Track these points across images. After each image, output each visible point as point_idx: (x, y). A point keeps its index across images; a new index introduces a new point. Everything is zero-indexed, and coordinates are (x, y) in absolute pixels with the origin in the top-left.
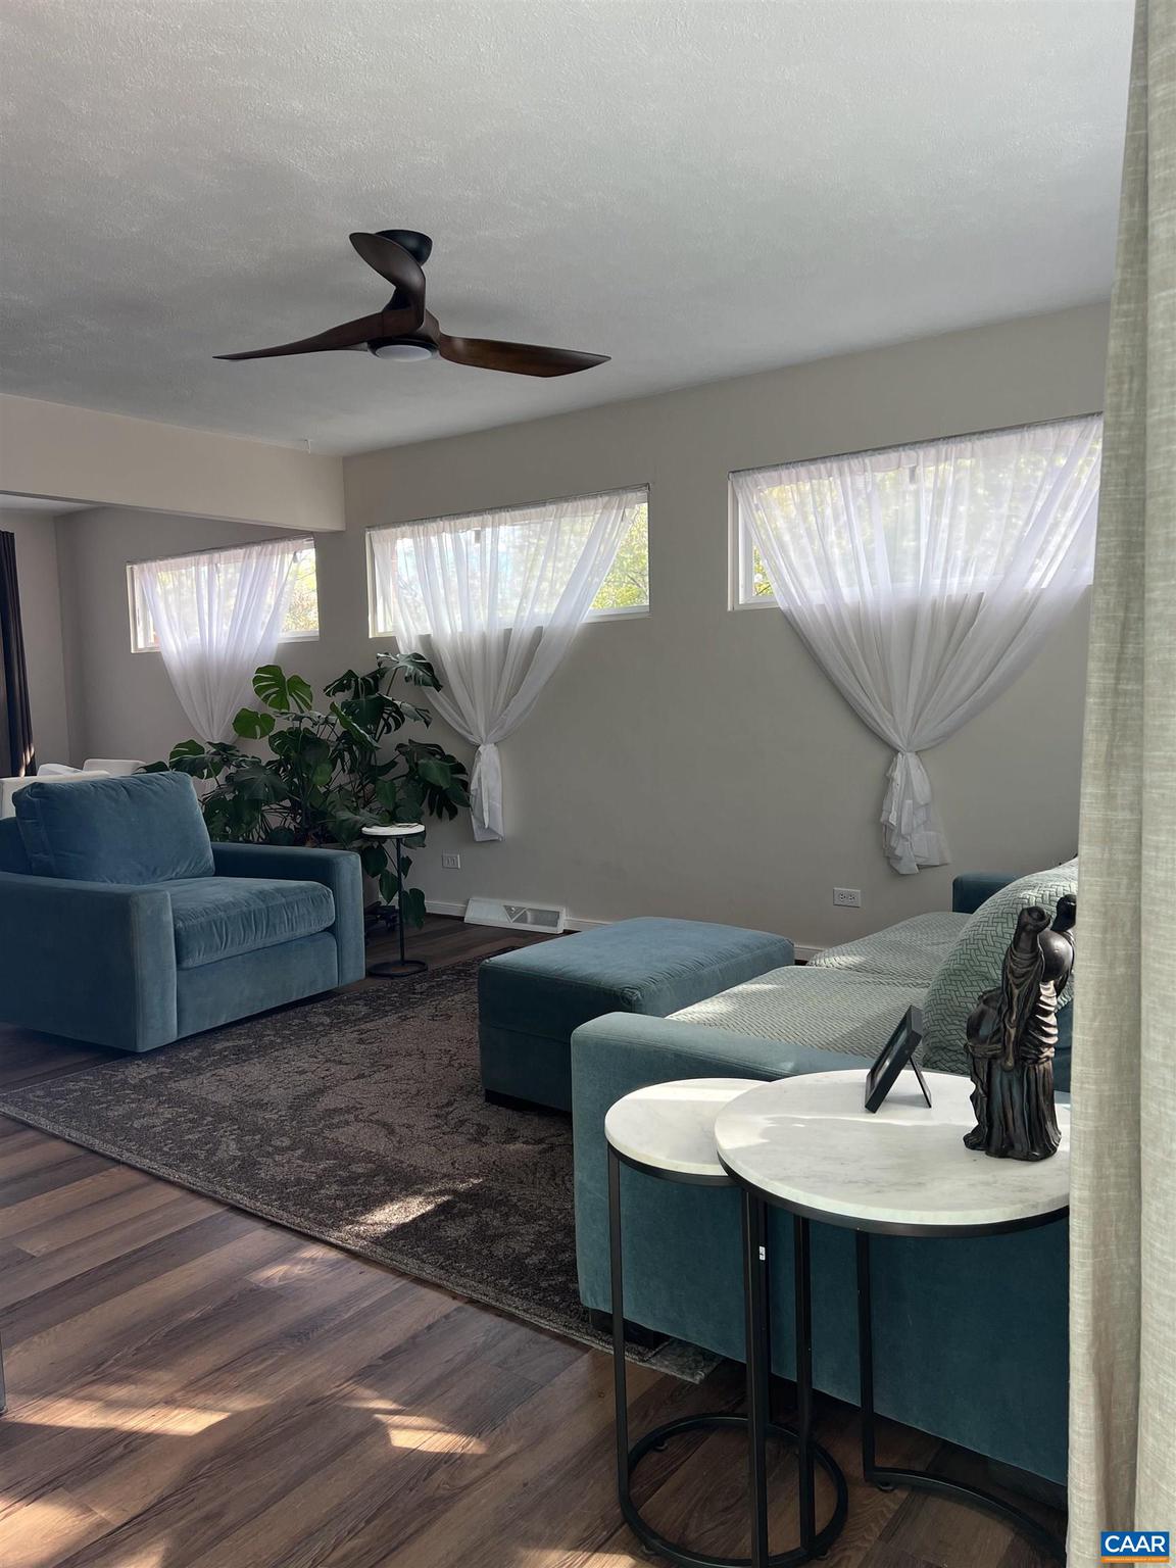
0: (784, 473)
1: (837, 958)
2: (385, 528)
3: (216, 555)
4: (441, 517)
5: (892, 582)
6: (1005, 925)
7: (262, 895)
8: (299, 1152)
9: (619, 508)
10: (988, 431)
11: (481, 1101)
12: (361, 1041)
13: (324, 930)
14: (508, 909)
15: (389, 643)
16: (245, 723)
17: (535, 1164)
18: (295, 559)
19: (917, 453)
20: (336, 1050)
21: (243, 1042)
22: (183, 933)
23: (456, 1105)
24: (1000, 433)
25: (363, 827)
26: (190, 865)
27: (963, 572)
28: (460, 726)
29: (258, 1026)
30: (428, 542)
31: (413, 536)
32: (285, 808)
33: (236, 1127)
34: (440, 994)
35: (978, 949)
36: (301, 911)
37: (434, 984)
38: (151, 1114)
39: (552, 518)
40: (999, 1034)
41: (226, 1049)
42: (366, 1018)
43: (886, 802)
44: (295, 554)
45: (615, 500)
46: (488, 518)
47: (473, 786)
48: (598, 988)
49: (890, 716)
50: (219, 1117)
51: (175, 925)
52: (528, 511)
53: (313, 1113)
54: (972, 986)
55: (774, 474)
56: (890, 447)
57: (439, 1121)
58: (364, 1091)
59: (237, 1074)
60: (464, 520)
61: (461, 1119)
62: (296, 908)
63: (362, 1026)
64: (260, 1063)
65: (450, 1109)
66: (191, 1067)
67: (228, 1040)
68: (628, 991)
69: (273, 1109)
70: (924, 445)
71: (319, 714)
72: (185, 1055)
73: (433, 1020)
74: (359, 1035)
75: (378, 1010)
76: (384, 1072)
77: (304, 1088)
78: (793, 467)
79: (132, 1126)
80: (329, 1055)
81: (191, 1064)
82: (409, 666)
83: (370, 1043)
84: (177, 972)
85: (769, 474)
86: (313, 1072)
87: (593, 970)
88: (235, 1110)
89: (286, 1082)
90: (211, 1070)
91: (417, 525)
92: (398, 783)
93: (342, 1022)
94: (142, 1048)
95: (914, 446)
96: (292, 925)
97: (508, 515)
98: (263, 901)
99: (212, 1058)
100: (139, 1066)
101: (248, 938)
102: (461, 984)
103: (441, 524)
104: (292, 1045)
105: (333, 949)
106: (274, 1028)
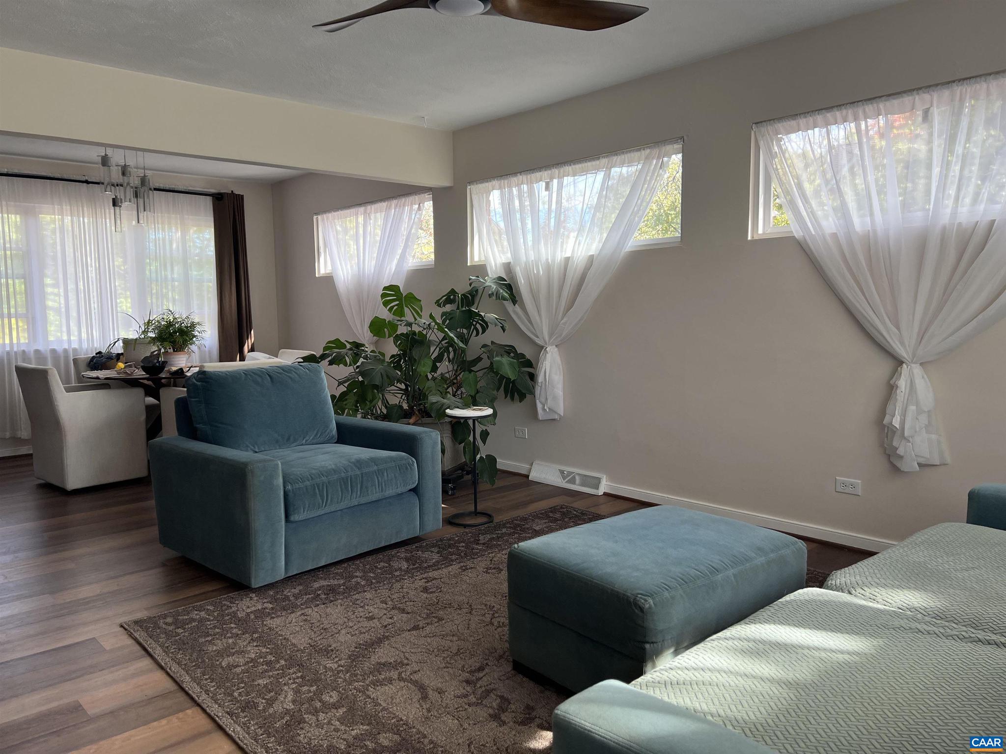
2: (480, 183)
3: (369, 207)
4: (520, 173)
5: (903, 212)
7: (359, 463)
8: (341, 712)
11: (509, 668)
12: (425, 590)
13: (409, 491)
14: (562, 472)
15: (481, 270)
16: (377, 327)
18: (419, 209)
19: (931, 95)
20: (404, 597)
21: (336, 582)
22: (291, 495)
23: (487, 670)
25: (447, 409)
27: (975, 201)
28: (530, 331)
29: (352, 567)
30: (511, 192)
31: (500, 188)
32: (401, 390)
33: (300, 675)
36: (389, 475)
37: (495, 536)
38: (241, 652)
39: (604, 169)
41: (319, 588)
42: (435, 566)
43: (889, 407)
44: (419, 205)
45: (656, 151)
46: (555, 171)
47: (540, 379)
49: (897, 331)
50: (292, 662)
51: (284, 487)
52: (586, 164)
53: (366, 666)
55: (793, 123)
56: (905, 92)
57: (468, 689)
58: (414, 645)
59: (320, 615)
60: (537, 174)
61: (487, 688)
62: (386, 474)
63: (430, 573)
64: (341, 605)
65: (481, 675)
66: (288, 604)
67: (325, 579)
68: (641, 598)
69: (336, 657)
70: (939, 87)
71: (424, 321)
72: (289, 592)
73: (487, 572)
74: (425, 582)
75: (446, 558)
76: (436, 624)
77: (367, 637)
78: (811, 116)
79: (220, 663)
80: (397, 601)
81: (290, 601)
82: (493, 286)
83: (432, 592)
84: (286, 526)
85: (789, 123)
86: (379, 619)
87: (609, 570)
88: (305, 655)
89: (355, 627)
90: (302, 609)
91: (504, 179)
92: (480, 374)
93: (416, 568)
94: (255, 584)
95: (927, 90)
96: (382, 487)
97: (570, 168)
98: (359, 469)
99: (308, 596)
100: (251, 599)
101: (345, 498)
103: (520, 178)
104: (371, 588)
105: (417, 506)
106: (363, 571)
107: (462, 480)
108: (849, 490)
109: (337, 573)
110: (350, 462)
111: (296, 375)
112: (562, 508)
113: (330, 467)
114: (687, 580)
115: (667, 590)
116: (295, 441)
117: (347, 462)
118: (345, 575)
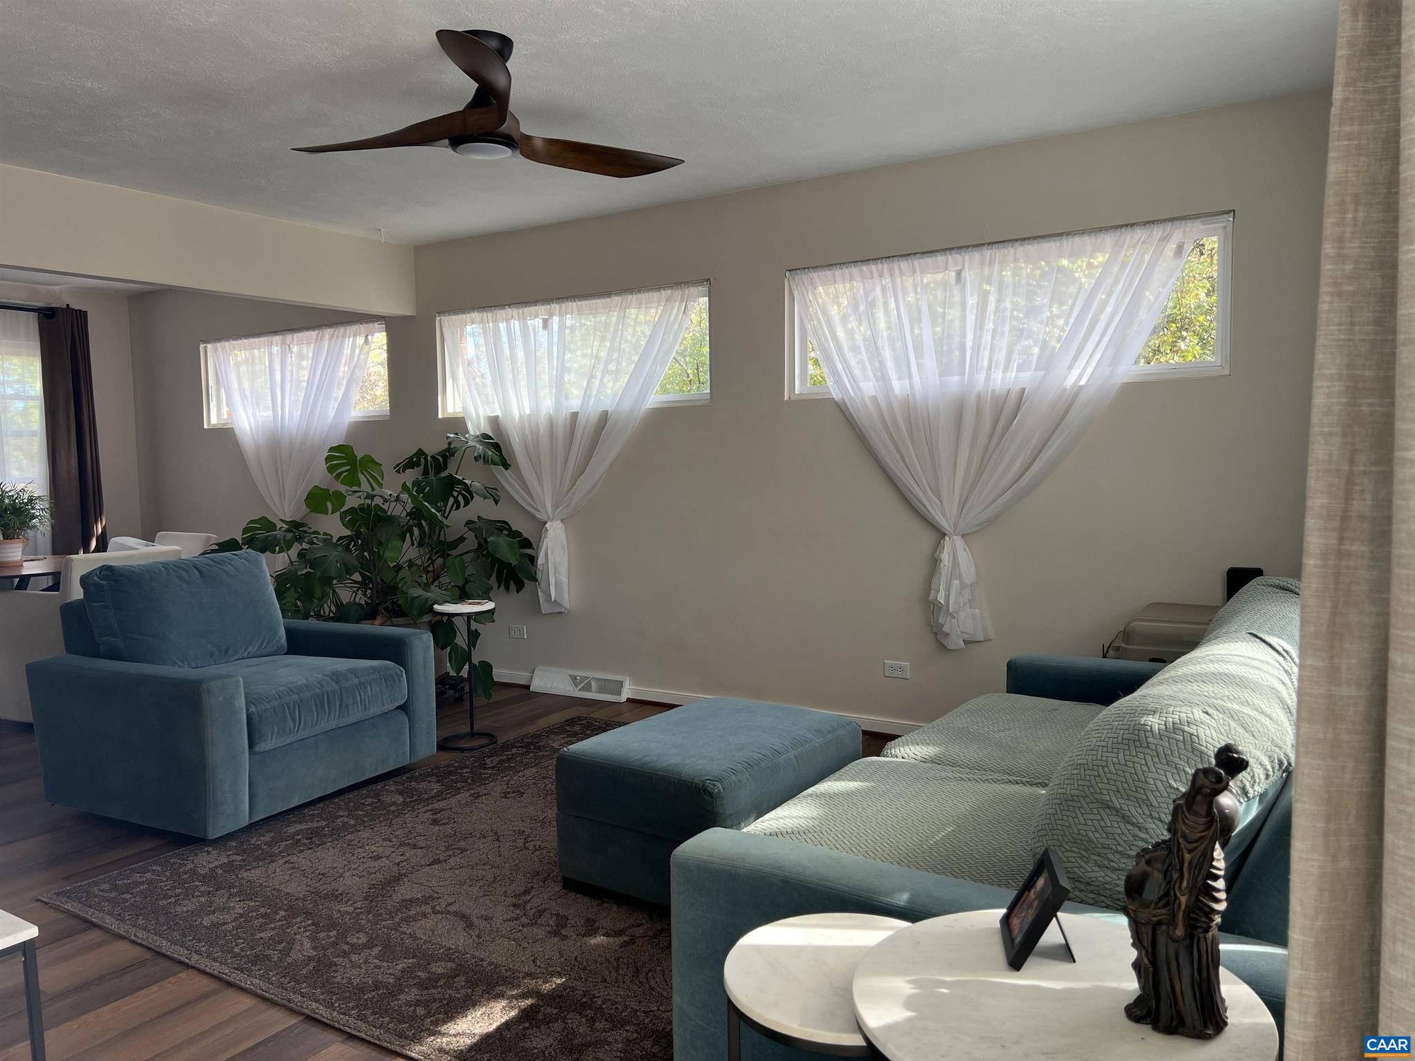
0: (838, 272)
1: (912, 748)
2: (455, 315)
3: (289, 337)
4: (509, 305)
5: (940, 377)
6: (1127, 753)
7: (335, 676)
8: (376, 950)
9: (681, 301)
10: (1029, 239)
11: (558, 888)
12: (435, 822)
13: (396, 709)
14: (574, 678)
15: (458, 424)
16: (317, 500)
17: (617, 959)
18: (366, 342)
19: (962, 256)
20: (410, 832)
21: (316, 825)
22: (256, 718)
23: (533, 893)
24: (1040, 240)
25: (434, 604)
26: (263, 641)
27: (1006, 369)
28: (530, 505)
29: (330, 806)
30: (497, 330)
31: (482, 321)
32: (356, 582)
33: (310, 922)
34: (510, 768)
35: (1099, 776)
36: (374, 690)
37: (504, 758)
38: (223, 909)
39: (618, 309)
40: (1168, 898)
41: (298, 833)
42: (438, 796)
43: (935, 581)
44: (367, 336)
45: (678, 293)
46: (555, 307)
47: (540, 561)
48: (679, 780)
49: (938, 502)
50: (293, 911)
51: (247, 710)
52: (594, 301)
53: (389, 904)
54: (1092, 813)
55: (828, 273)
56: (938, 251)
57: (518, 912)
58: (441, 878)
59: (310, 861)
60: (532, 308)
61: (540, 908)
62: (369, 688)
63: (435, 805)
64: (333, 848)
65: (528, 898)
66: (262, 854)
67: (300, 823)
68: (709, 783)
69: (348, 900)
70: (970, 249)
71: (390, 492)
72: (258, 840)
73: (506, 798)
74: (433, 814)
75: (449, 787)
76: (460, 856)
77: (379, 876)
78: (846, 267)
79: (201, 923)
80: (404, 837)
81: (263, 850)
82: (478, 446)
83: (444, 824)
84: (249, 756)
85: (824, 273)
86: (387, 858)
87: (673, 761)
88: (308, 902)
89: (361, 869)
90: (283, 857)
91: (487, 311)
92: (467, 558)
93: (416, 801)
94: (213, 833)
95: (959, 250)
96: (365, 705)
97: (574, 304)
98: (336, 683)
99: (285, 843)
100: (209, 853)
101: (322, 720)
102: (530, 758)
103: (509, 311)
104: (365, 827)
105: (406, 727)
106: (347, 809)
107: (445, 696)
108: (898, 674)
109: (313, 815)
110: (324, 675)
112: (580, 720)
113: (300, 683)
114: (750, 762)
115: (734, 774)
116: (236, 652)
117: (319, 676)
118: (324, 816)
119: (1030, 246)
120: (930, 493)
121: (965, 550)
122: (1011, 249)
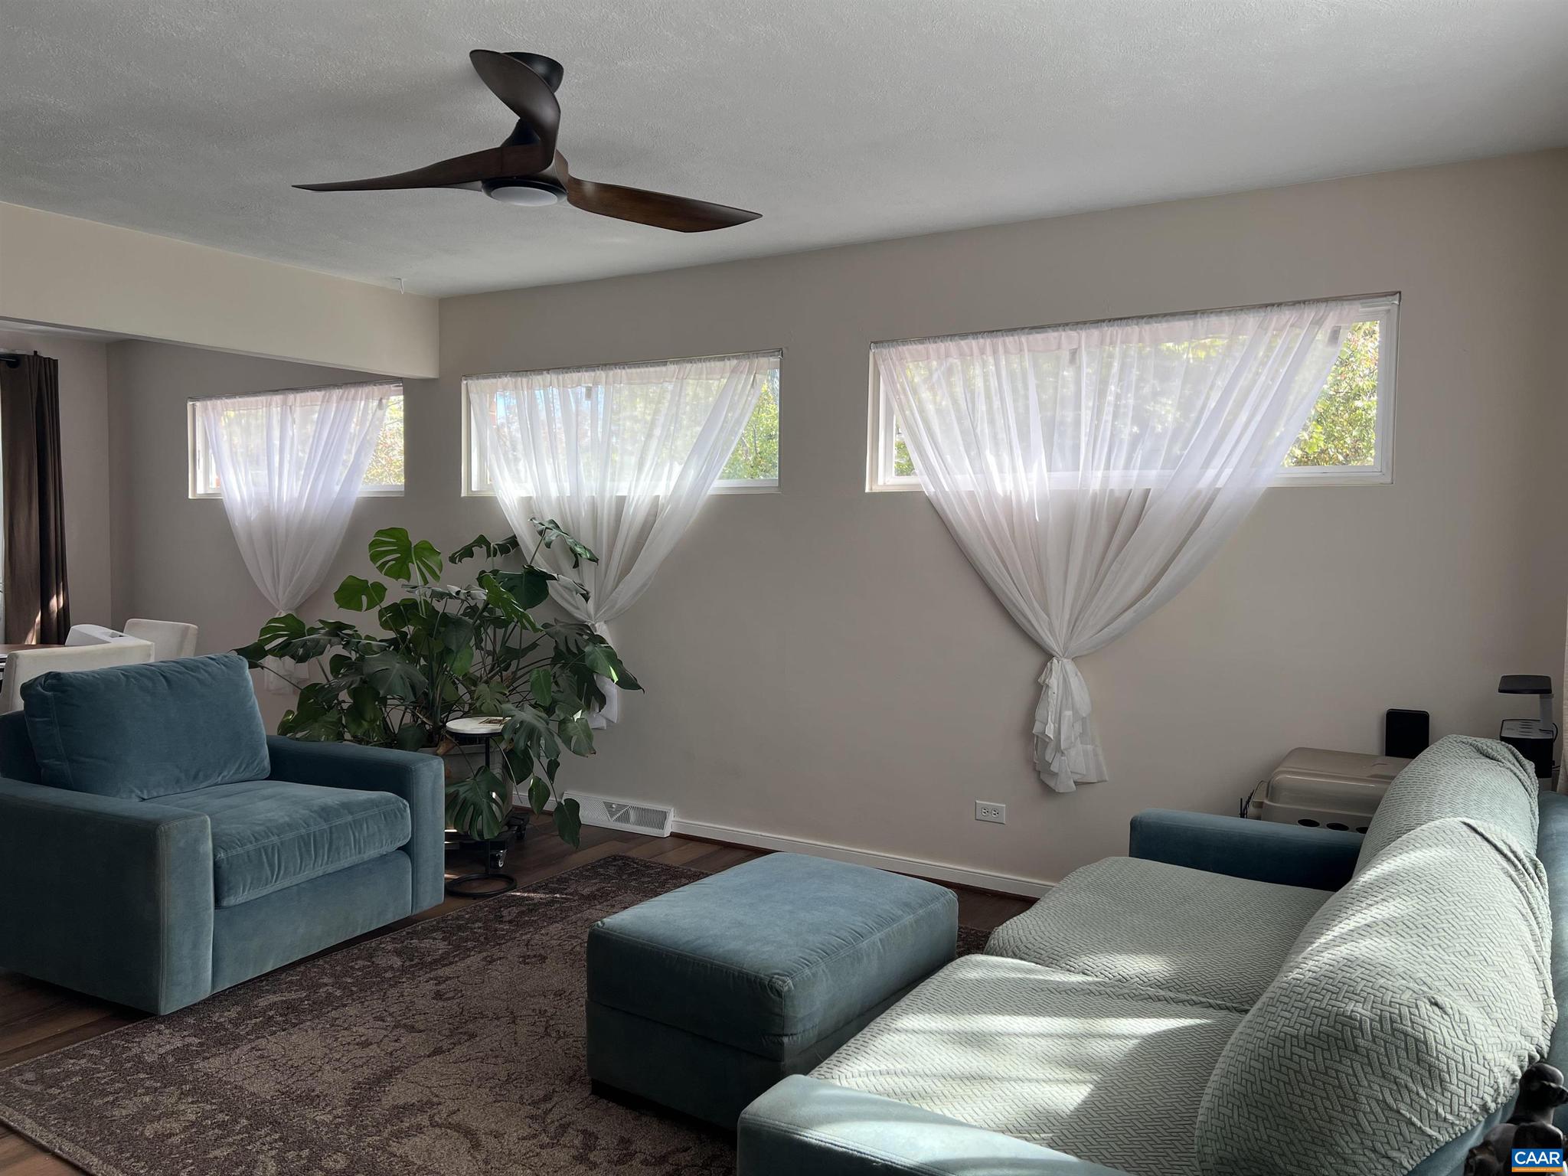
0: (932, 346)
2: (484, 379)
3: (291, 397)
4: (548, 370)
5: (1049, 470)
7: (325, 812)
9: (749, 373)
10: (1157, 316)
11: (586, 1092)
12: (438, 996)
13: (398, 851)
14: (609, 806)
15: (484, 504)
18: (380, 405)
19: (1079, 333)
20: (407, 1007)
21: (294, 996)
22: (225, 866)
23: (556, 1099)
24: (1170, 318)
25: (446, 721)
26: (240, 767)
27: (1128, 465)
28: (569, 603)
29: (315, 973)
30: (532, 399)
31: (515, 388)
33: (277, 1136)
34: (531, 923)
36: (371, 829)
37: (525, 909)
38: (169, 1115)
39: (674, 380)
41: (271, 1007)
42: (443, 961)
43: (1040, 713)
44: (381, 400)
45: (745, 364)
46: (601, 374)
48: (740, 972)
49: (1046, 617)
50: (259, 1119)
51: (215, 856)
52: (646, 369)
53: (377, 1112)
55: (920, 347)
56: (1049, 327)
57: (536, 1126)
58: (442, 1075)
59: (284, 1048)
60: (574, 374)
61: (562, 1122)
62: (365, 826)
63: (439, 971)
64: (313, 1029)
65: (549, 1106)
66: (225, 1035)
67: (275, 993)
68: (778, 979)
69: (326, 1105)
70: (1087, 326)
72: (221, 1016)
73: (526, 964)
74: (436, 984)
75: (457, 947)
76: (467, 1044)
77: (367, 1071)
78: (941, 341)
79: (142, 1134)
80: (400, 1016)
81: (226, 1030)
83: (449, 999)
84: (215, 913)
85: (915, 347)
86: (379, 1044)
88: (277, 1107)
89: (344, 1059)
90: (250, 1041)
91: (522, 376)
93: (416, 965)
94: (167, 1007)
95: (1075, 326)
96: (360, 846)
97: (624, 371)
98: (325, 821)
99: (254, 1021)
100: (160, 1033)
101: (306, 866)
102: (556, 910)
103: (548, 377)
104: (353, 1000)
105: (409, 872)
106: (333, 975)
108: (992, 817)
109: (291, 982)
110: (312, 812)
111: (206, 675)
112: (615, 859)
113: (281, 821)
114: (828, 951)
115: (807, 965)
116: (207, 777)
117: (307, 812)
118: (305, 984)
119: (1159, 325)
120: (1036, 604)
121: (1076, 675)
122: (1136, 327)
